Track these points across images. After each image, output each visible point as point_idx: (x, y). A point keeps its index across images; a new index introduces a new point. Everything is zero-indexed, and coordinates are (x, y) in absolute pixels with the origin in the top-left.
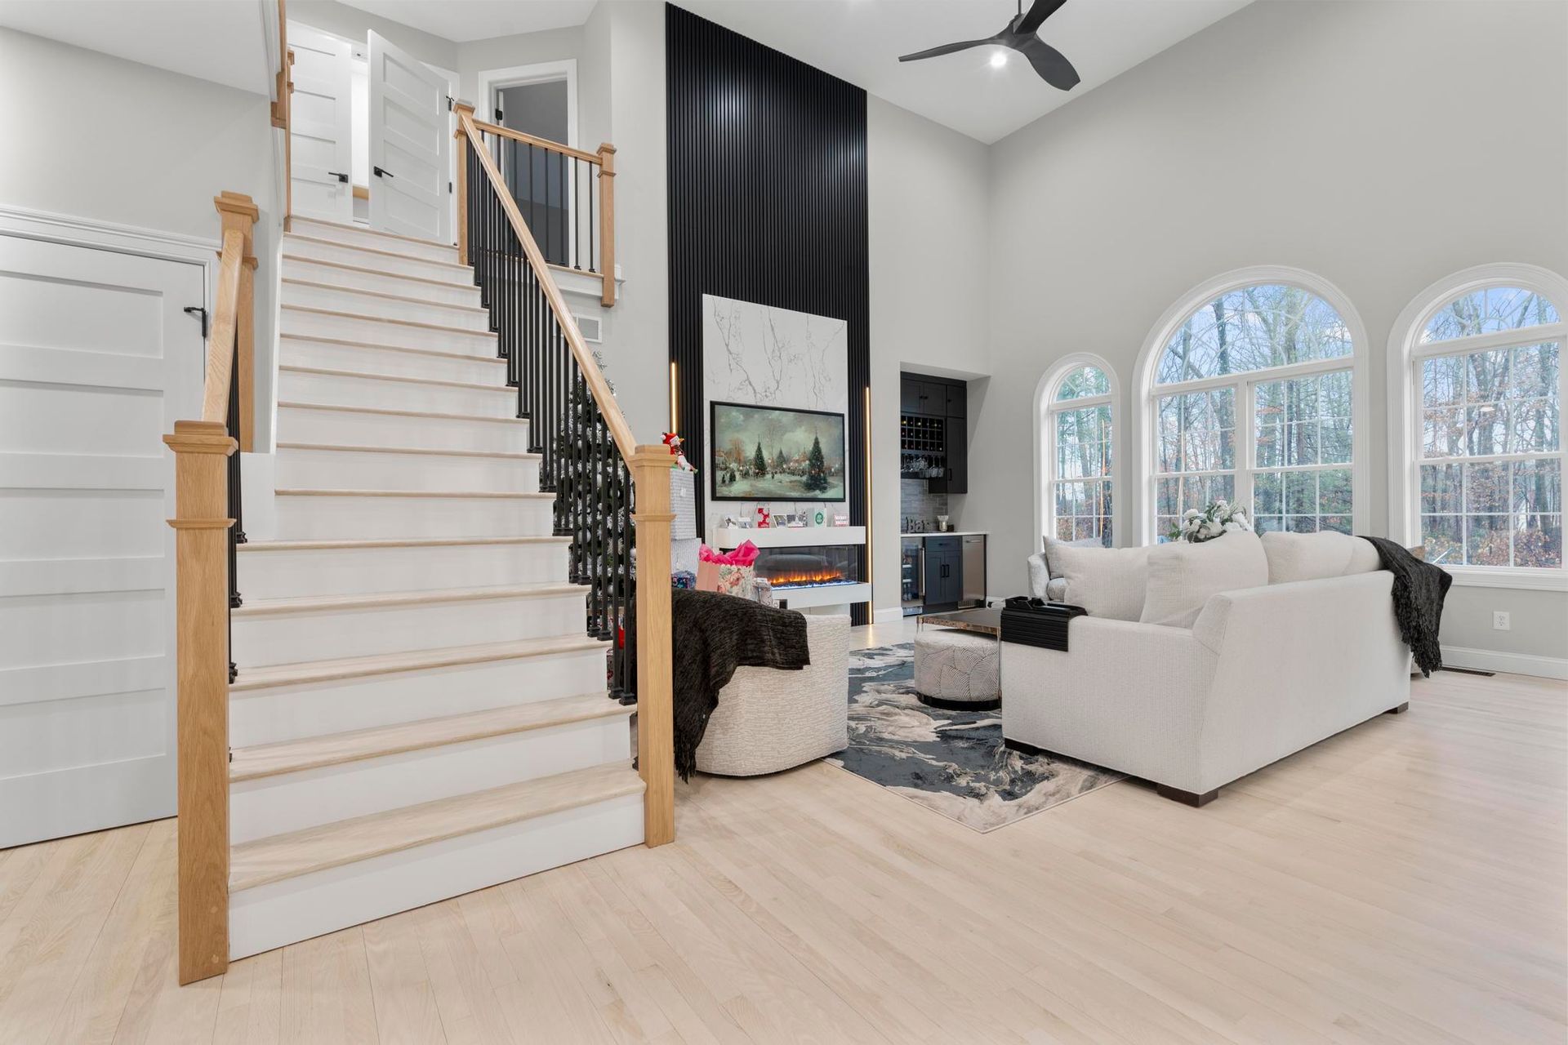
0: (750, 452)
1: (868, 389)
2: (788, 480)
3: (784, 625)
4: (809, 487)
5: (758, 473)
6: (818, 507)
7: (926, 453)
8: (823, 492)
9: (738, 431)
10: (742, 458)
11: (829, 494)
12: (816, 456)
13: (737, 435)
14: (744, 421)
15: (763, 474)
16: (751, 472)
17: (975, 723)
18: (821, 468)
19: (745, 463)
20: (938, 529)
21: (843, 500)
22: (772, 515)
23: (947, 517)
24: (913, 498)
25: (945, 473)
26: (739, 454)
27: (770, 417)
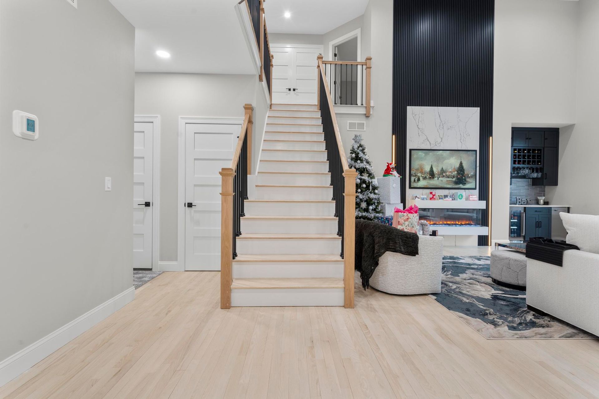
0: (427, 169)
1: (491, 138)
2: (446, 180)
3: (407, 237)
4: (456, 183)
5: (431, 177)
6: (460, 192)
7: (529, 166)
8: (464, 185)
9: (422, 160)
11: (467, 186)
12: (461, 169)
13: (421, 162)
14: (424, 156)
15: (433, 178)
16: (427, 177)
17: (518, 295)
18: (463, 175)
19: (425, 173)
20: (538, 203)
21: (475, 189)
22: (437, 195)
23: (544, 198)
24: (521, 188)
25: (542, 175)
26: (422, 170)
27: (437, 154)
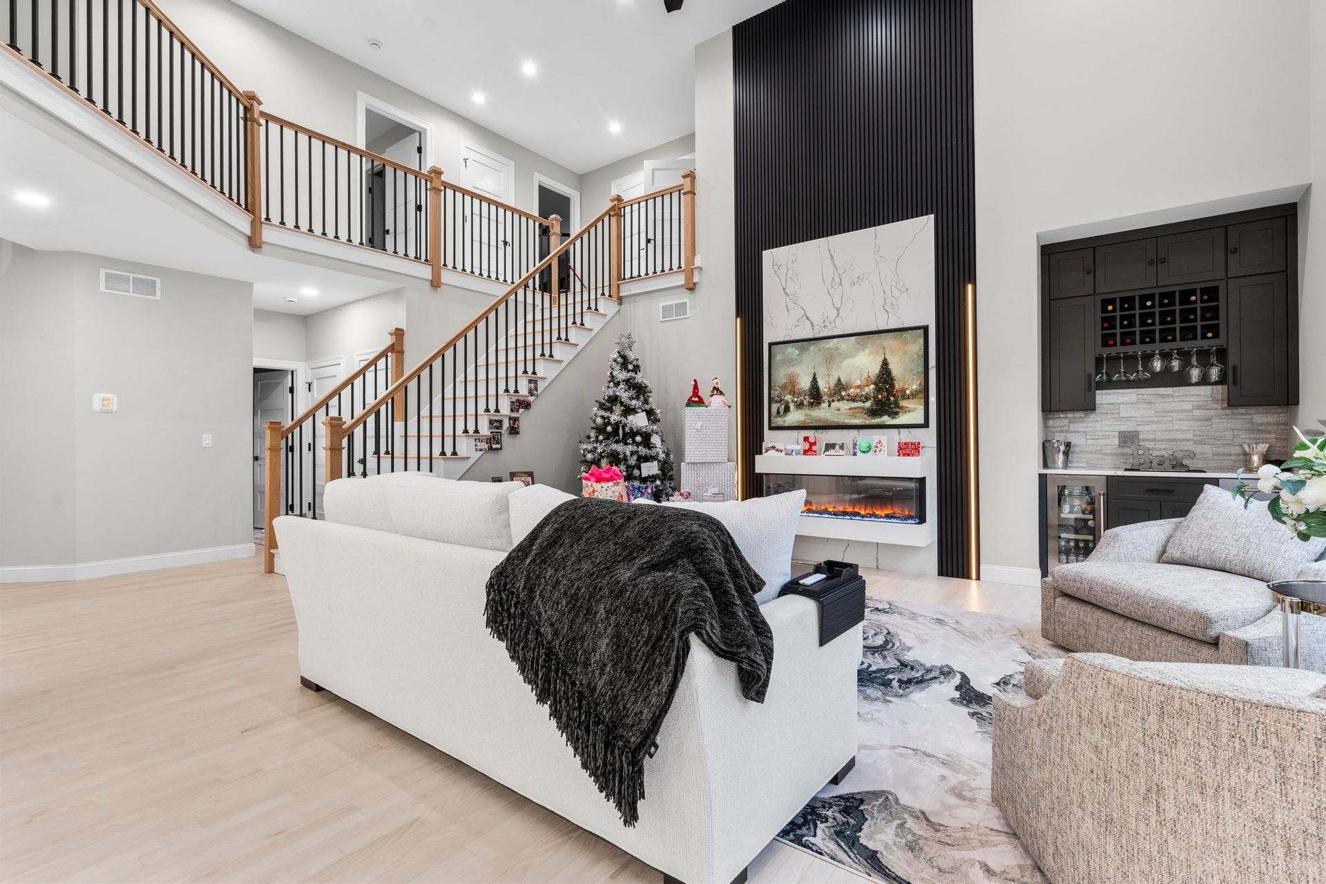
0: (805, 383)
1: (970, 287)
2: (847, 407)
5: (812, 403)
7: (1168, 346)
8: (893, 418)
9: (793, 366)
10: (796, 390)
11: (902, 419)
12: (885, 377)
13: (791, 370)
14: (798, 355)
15: (819, 404)
16: (805, 402)
18: (890, 392)
19: (800, 394)
21: (926, 425)
22: (821, 443)
26: (793, 386)
27: (827, 347)
